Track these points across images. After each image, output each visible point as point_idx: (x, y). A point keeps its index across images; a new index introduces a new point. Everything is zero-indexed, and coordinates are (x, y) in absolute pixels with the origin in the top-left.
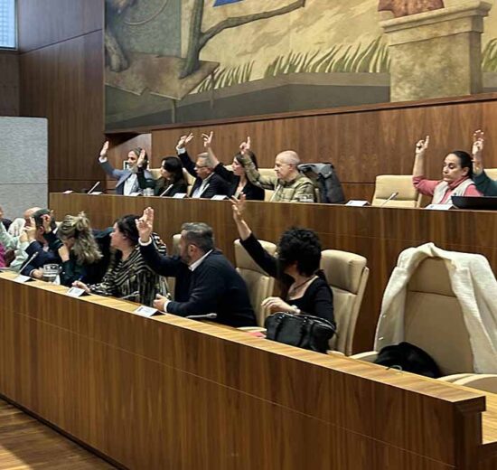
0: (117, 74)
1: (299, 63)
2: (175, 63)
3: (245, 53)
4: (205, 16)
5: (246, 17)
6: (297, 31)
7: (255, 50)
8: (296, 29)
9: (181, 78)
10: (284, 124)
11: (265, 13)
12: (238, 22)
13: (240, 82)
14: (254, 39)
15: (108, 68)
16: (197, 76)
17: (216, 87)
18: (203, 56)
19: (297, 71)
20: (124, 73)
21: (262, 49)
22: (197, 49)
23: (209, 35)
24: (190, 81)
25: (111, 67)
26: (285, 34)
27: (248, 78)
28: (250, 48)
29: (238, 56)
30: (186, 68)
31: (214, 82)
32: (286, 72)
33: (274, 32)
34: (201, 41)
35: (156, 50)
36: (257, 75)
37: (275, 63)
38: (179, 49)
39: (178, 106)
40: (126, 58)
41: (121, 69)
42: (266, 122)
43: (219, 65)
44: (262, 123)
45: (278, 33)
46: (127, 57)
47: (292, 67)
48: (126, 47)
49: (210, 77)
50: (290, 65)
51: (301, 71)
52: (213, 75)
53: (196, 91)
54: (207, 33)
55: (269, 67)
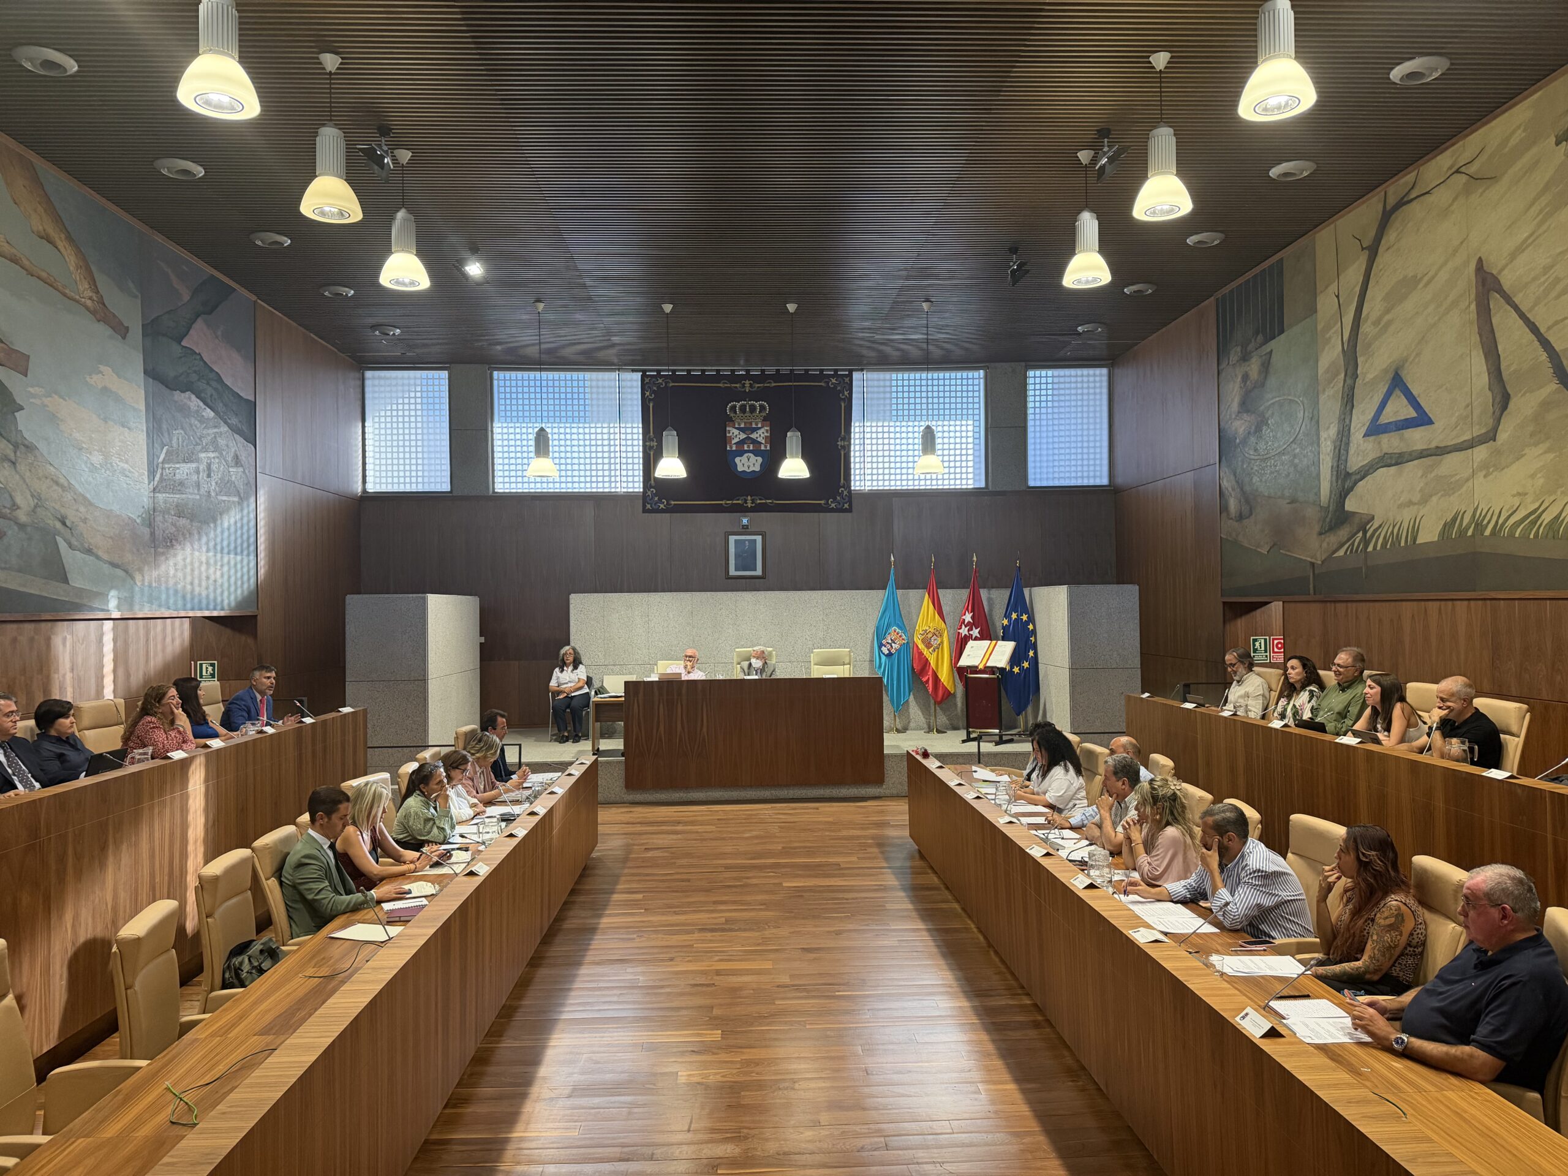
0: (1236, 524)
1: (1489, 522)
2: (1311, 513)
3: (1410, 503)
4: (1352, 450)
5: (1410, 453)
6: (1485, 476)
7: (1425, 500)
8: (1484, 473)
9: (1320, 534)
10: (1469, 607)
11: (1437, 447)
12: (1397, 460)
13: (1403, 544)
14: (1422, 484)
15: (1224, 515)
16: (1343, 533)
17: (1370, 549)
18: (1350, 505)
19: (1487, 532)
20: (1246, 522)
21: (1434, 499)
22: (1342, 494)
23: (1358, 477)
24: (1333, 539)
25: (1228, 514)
26: (1467, 480)
27: (1415, 539)
28: (1416, 497)
29: (1400, 506)
30: (1328, 520)
31: (1366, 542)
32: (1470, 533)
33: (1452, 476)
34: (1348, 484)
35: (1287, 494)
36: (1429, 534)
37: (1454, 519)
38: (1318, 494)
39: (1316, 572)
40: (1247, 501)
41: (1240, 517)
42: (1443, 603)
43: (1373, 518)
44: (1438, 603)
45: (1458, 477)
46: (1249, 501)
47: (1479, 526)
48: (1247, 488)
49: (1360, 534)
50: (1477, 525)
51: (1493, 533)
52: (1365, 532)
53: (1341, 553)
54: (1355, 473)
55: (1445, 525)
